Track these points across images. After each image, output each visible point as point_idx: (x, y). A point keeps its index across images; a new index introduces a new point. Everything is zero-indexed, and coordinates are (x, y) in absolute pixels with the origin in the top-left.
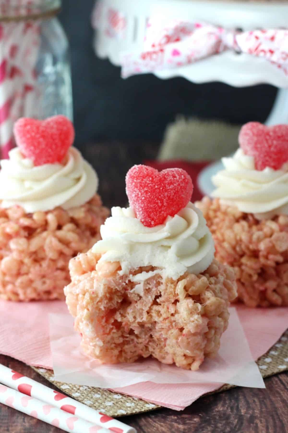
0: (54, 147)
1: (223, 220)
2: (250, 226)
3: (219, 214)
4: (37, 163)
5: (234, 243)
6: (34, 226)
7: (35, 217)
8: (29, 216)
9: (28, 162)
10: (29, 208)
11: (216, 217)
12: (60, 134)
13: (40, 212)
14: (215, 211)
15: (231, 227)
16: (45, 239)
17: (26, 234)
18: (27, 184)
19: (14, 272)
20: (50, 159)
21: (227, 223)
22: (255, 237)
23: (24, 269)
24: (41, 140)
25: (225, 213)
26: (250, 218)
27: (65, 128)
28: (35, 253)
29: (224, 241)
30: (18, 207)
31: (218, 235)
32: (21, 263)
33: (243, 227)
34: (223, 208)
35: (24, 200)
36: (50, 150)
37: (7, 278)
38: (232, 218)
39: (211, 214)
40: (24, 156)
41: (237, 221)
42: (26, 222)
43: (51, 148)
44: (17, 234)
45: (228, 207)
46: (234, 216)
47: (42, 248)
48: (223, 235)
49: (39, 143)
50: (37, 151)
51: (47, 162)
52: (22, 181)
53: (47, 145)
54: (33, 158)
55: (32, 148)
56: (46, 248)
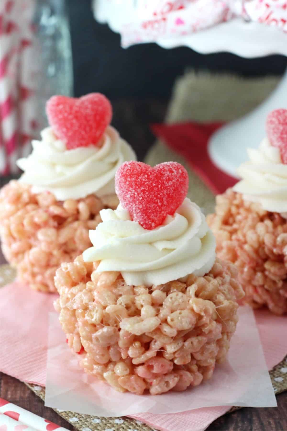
0: (88, 129)
1: (246, 218)
2: (275, 226)
3: (242, 210)
4: (69, 146)
5: (256, 245)
6: (64, 215)
7: (66, 205)
8: (59, 203)
9: (60, 144)
10: (60, 195)
11: (239, 213)
12: (95, 115)
13: (71, 200)
14: (238, 207)
15: (253, 227)
16: (75, 230)
17: (56, 224)
18: (59, 169)
19: (43, 263)
20: (84, 142)
21: (249, 222)
22: (279, 239)
23: (53, 261)
24: (74, 121)
25: (249, 210)
26: (276, 216)
27: (100, 108)
28: (65, 244)
29: (245, 242)
30: (49, 193)
31: (239, 235)
32: (50, 255)
33: (267, 227)
34: (246, 204)
35: (55, 186)
36: (83, 133)
37: (36, 270)
38: (255, 216)
39: (234, 210)
40: (57, 138)
41: (262, 219)
42: (55, 210)
43: (85, 130)
44: (46, 224)
45: (252, 203)
46: (258, 214)
47: (72, 240)
48: (244, 236)
49: (72, 125)
50: (70, 134)
51: (80, 145)
52: (53, 165)
53: (80, 127)
54: (65, 141)
55: (65, 130)
56: (76, 240)
